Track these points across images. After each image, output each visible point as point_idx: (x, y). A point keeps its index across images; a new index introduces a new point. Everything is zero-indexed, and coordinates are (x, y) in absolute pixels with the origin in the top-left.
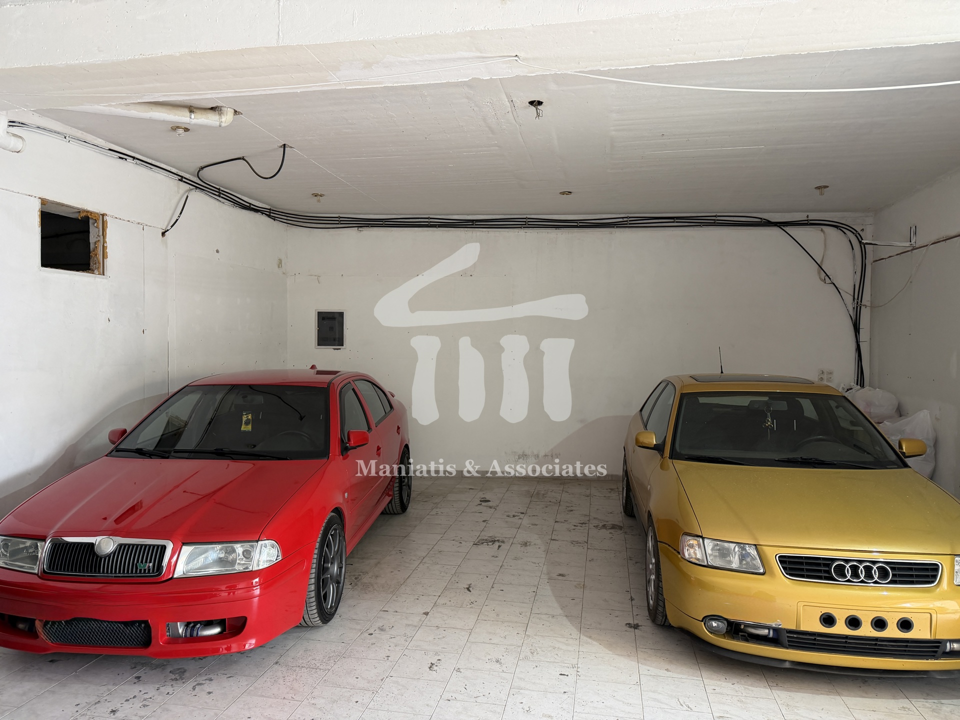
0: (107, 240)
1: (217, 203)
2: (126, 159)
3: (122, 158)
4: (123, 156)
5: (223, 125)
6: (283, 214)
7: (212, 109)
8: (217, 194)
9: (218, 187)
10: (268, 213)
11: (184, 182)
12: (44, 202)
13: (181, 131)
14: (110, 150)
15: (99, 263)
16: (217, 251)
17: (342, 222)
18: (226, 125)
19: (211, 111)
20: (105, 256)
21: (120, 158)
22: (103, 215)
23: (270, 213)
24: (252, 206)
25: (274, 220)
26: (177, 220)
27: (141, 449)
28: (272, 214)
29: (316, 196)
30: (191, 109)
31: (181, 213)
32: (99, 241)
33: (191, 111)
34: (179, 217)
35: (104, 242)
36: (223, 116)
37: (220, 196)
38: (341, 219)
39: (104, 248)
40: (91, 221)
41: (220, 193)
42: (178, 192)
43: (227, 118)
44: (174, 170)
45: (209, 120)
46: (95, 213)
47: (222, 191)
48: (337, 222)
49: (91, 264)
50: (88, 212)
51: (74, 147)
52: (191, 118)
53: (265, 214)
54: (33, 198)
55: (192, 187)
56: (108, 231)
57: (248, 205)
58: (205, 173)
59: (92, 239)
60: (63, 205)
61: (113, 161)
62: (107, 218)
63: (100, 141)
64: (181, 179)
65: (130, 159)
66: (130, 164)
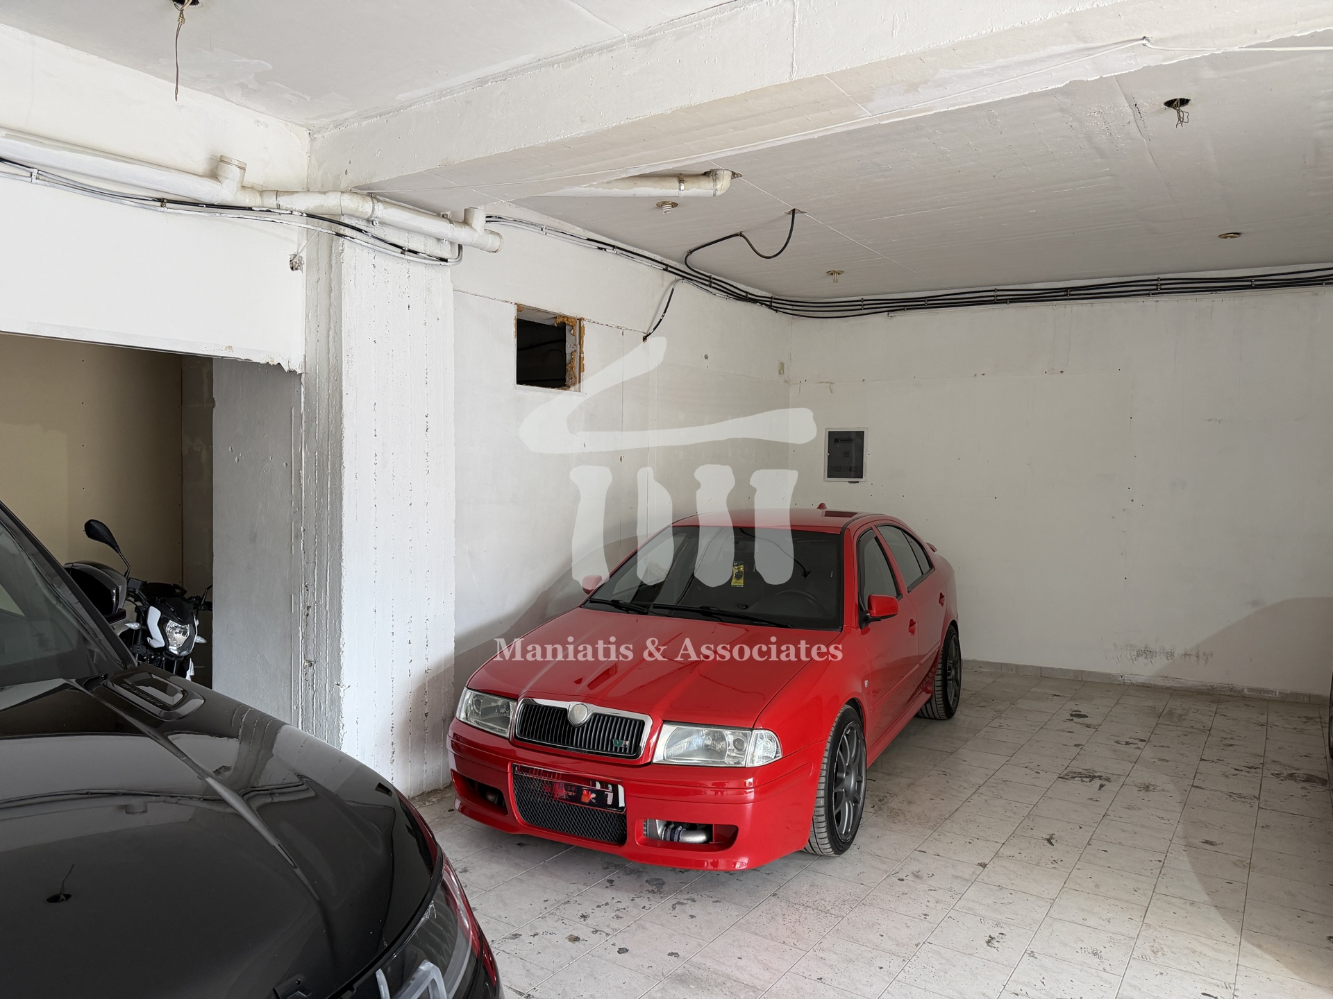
0: (584, 349)
1: (707, 295)
2: (605, 250)
3: (601, 249)
4: (602, 246)
5: (718, 193)
6: (788, 303)
7: (706, 174)
8: (707, 283)
9: (709, 275)
10: (768, 303)
11: (670, 272)
12: (520, 308)
13: (668, 207)
14: (589, 239)
15: (576, 378)
16: (706, 357)
17: (865, 307)
18: (722, 192)
19: (704, 177)
20: (581, 369)
21: (599, 248)
22: (580, 320)
23: (772, 303)
24: (749, 296)
25: (776, 311)
26: (661, 320)
27: (617, 601)
28: (773, 304)
29: (832, 274)
30: (681, 177)
31: (665, 312)
32: (575, 351)
33: (681, 181)
34: (663, 316)
35: (581, 352)
36: (718, 182)
37: (710, 286)
38: (865, 303)
39: (581, 359)
40: (567, 328)
41: (711, 282)
42: (662, 285)
43: (724, 183)
44: (658, 258)
45: (702, 189)
46: (572, 318)
47: (714, 279)
48: (860, 307)
49: (567, 379)
50: (564, 317)
51: (551, 239)
52: (680, 189)
53: (765, 305)
54: (509, 304)
55: (678, 277)
56: (586, 339)
57: (744, 294)
58: (695, 259)
59: (568, 350)
60: (538, 310)
61: (592, 253)
62: (584, 323)
63: (578, 231)
64: (667, 268)
65: (609, 249)
66: (609, 255)
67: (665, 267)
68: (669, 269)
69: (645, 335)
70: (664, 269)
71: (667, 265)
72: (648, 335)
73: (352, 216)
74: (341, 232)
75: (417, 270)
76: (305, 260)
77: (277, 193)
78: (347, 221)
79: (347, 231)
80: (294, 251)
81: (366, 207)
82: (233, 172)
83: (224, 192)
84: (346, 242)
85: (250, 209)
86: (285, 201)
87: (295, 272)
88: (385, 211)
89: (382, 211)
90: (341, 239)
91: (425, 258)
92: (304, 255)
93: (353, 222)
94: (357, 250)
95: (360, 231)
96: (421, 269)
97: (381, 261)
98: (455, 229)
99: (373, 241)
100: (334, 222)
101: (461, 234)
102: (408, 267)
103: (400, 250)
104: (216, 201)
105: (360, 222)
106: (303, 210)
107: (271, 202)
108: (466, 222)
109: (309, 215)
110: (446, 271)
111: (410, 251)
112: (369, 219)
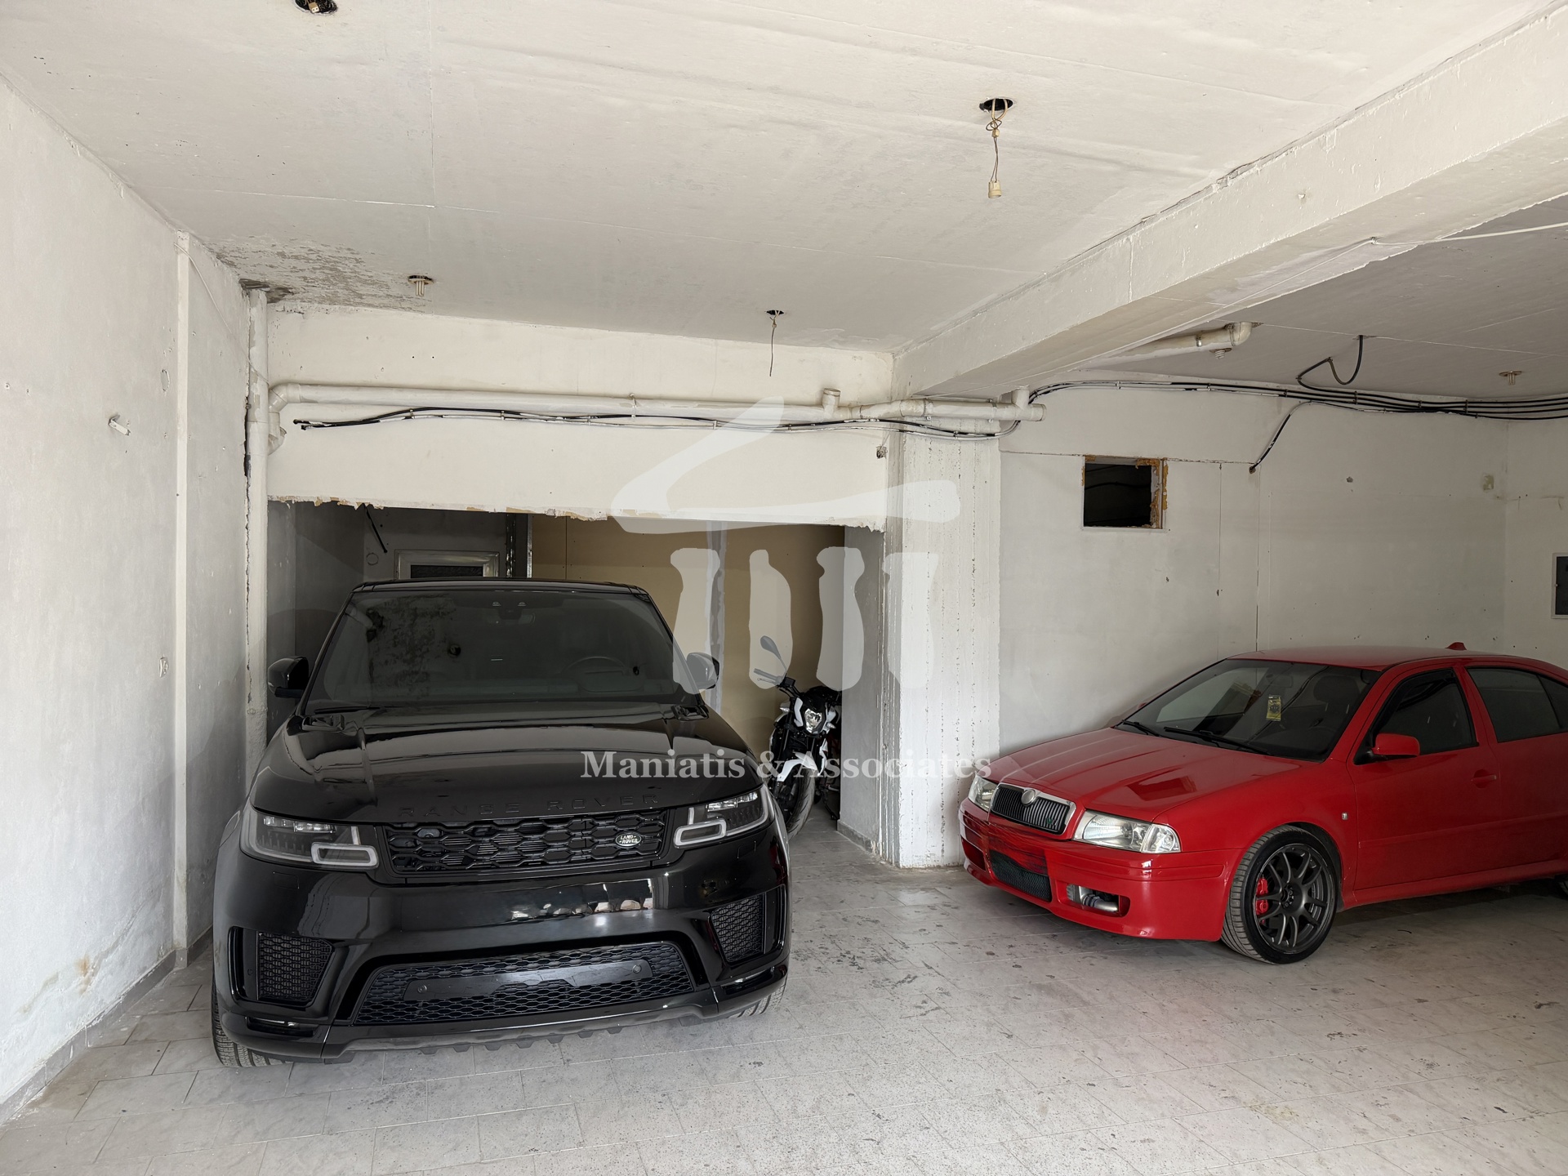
0: (1167, 488)
1: (1351, 411)
2: (1195, 389)
3: (1190, 389)
4: (1191, 387)
5: (1237, 343)
6: (1501, 405)
7: (1225, 328)
8: (1352, 400)
9: (1353, 391)
10: (1462, 409)
11: (1289, 396)
12: (1088, 458)
13: (1219, 353)
14: (1173, 384)
15: (1158, 516)
16: (1349, 480)
18: (1241, 342)
19: (1221, 331)
20: (1164, 506)
21: (1187, 389)
22: (1163, 460)
23: (1467, 408)
24: (1423, 405)
25: (1476, 416)
26: (1269, 449)
28: (1469, 409)
29: (1506, 375)
30: (1199, 335)
31: (1275, 440)
32: (1158, 490)
33: (1198, 338)
34: (1272, 445)
35: (1164, 490)
36: (1235, 334)
37: (1355, 403)
39: (1164, 497)
40: (1152, 468)
41: (1356, 398)
42: (1276, 410)
43: (1242, 334)
44: (1270, 385)
46: (1153, 459)
47: (1359, 394)
49: (1151, 517)
50: (1144, 459)
51: (1127, 393)
52: (1198, 346)
53: (1453, 411)
54: (1076, 457)
55: (1302, 401)
56: (1168, 477)
57: (1417, 404)
58: (1311, 379)
59: (1153, 490)
60: (1115, 458)
61: (1181, 395)
62: (1169, 463)
63: (1161, 377)
64: (1284, 394)
65: (1201, 389)
66: (1203, 392)
67: (1282, 393)
68: (1288, 394)
69: (1252, 465)
70: (1280, 395)
71: (1285, 391)
72: (1255, 466)
73: (911, 416)
74: (905, 429)
75: (968, 447)
76: (888, 449)
77: (861, 407)
78: (908, 420)
79: (909, 427)
80: (880, 443)
81: (919, 408)
82: (831, 400)
83: (827, 414)
84: (907, 436)
85: (843, 422)
86: (865, 413)
87: (881, 459)
88: (934, 409)
89: (931, 409)
90: (905, 434)
91: (975, 437)
92: (887, 445)
93: (914, 420)
94: (917, 440)
95: (918, 425)
96: (972, 445)
97: (936, 445)
98: (998, 410)
99: (930, 431)
100: (899, 423)
101: (1006, 413)
102: (959, 445)
103: (952, 434)
104: (821, 420)
105: (920, 419)
106: (877, 417)
107: (856, 414)
108: (1013, 403)
109: (881, 420)
110: (994, 444)
111: (960, 433)
112: (924, 416)
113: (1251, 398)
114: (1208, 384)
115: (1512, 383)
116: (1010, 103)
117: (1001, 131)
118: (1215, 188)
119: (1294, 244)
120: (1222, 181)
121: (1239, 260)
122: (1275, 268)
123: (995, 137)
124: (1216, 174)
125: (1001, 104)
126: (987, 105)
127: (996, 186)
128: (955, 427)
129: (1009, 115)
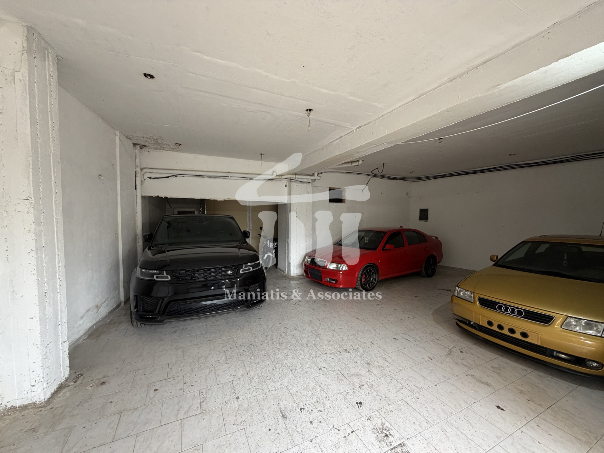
1: (381, 179)
4: (350, 173)
6: (411, 178)
7: (357, 161)
10: (402, 179)
12: (330, 188)
13: (356, 166)
14: (347, 172)
16: (381, 193)
24: (396, 178)
25: (405, 181)
28: (404, 179)
30: (352, 162)
35: (345, 195)
39: (345, 197)
41: (382, 176)
42: (368, 179)
43: (360, 162)
44: (366, 173)
45: (356, 164)
49: (342, 200)
51: (337, 174)
55: (372, 177)
57: (394, 178)
59: (343, 195)
61: (348, 175)
63: (344, 171)
65: (352, 174)
68: (370, 175)
70: (368, 175)
77: (282, 176)
78: (292, 179)
79: (292, 180)
80: (286, 184)
81: (294, 176)
84: (292, 182)
85: (277, 179)
86: (282, 177)
87: (286, 187)
89: (297, 176)
92: (287, 184)
93: (293, 179)
94: (294, 183)
96: (306, 184)
97: (298, 184)
99: (296, 181)
100: (290, 179)
101: (313, 178)
102: (303, 185)
103: (301, 182)
107: (280, 177)
108: (314, 176)
109: (286, 179)
110: (310, 184)
111: (303, 182)
112: (295, 178)
113: (362, 176)
114: (354, 173)
115: (412, 174)
116: (312, 110)
117: (310, 116)
118: (355, 131)
119: (370, 144)
120: (356, 130)
121: (359, 146)
122: (366, 148)
123: (309, 117)
124: (355, 128)
125: (310, 110)
126: (307, 110)
127: (309, 128)
128: (302, 180)
129: (312, 113)
